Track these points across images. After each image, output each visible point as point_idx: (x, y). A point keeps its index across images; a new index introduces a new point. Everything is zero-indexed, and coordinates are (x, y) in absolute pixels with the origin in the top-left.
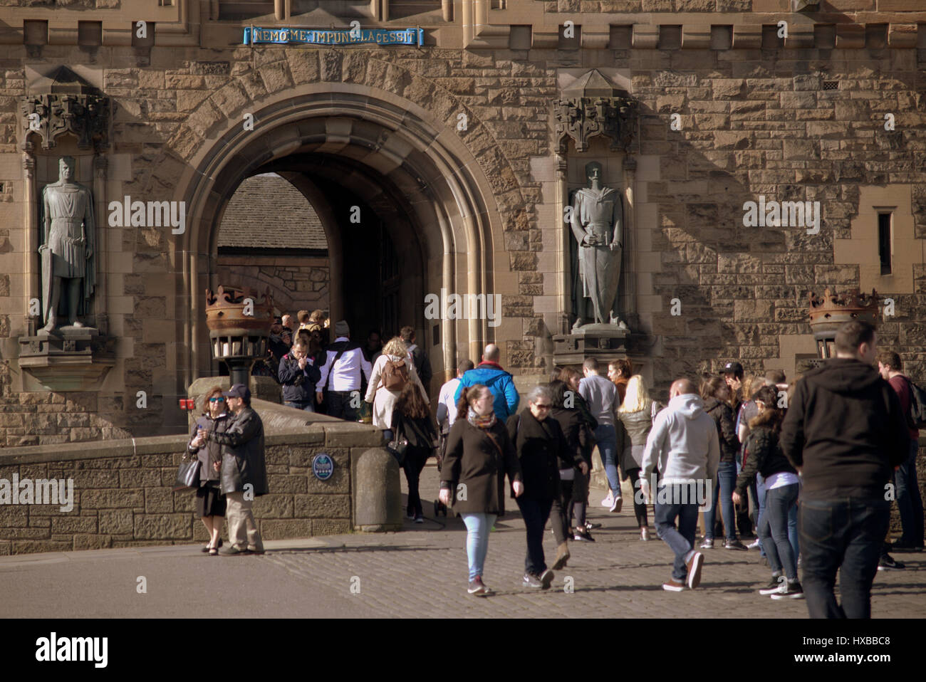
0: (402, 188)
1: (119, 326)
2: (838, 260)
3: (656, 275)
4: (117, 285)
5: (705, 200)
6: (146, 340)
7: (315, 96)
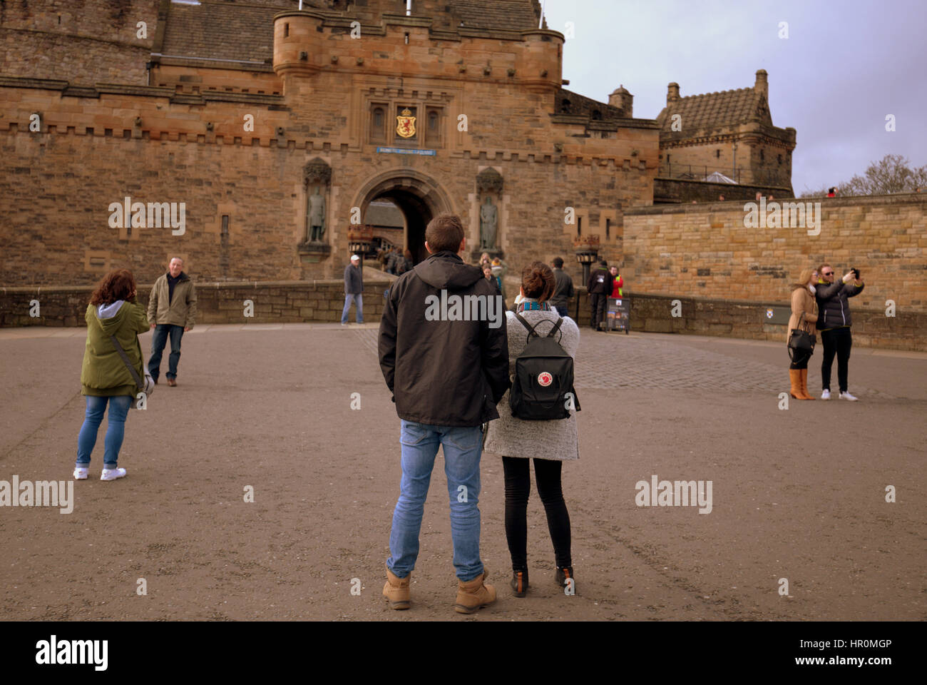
0: (427, 202)
1: (332, 242)
2: (565, 232)
3: (507, 234)
4: (332, 229)
5: (524, 210)
6: (340, 247)
7: (400, 170)
